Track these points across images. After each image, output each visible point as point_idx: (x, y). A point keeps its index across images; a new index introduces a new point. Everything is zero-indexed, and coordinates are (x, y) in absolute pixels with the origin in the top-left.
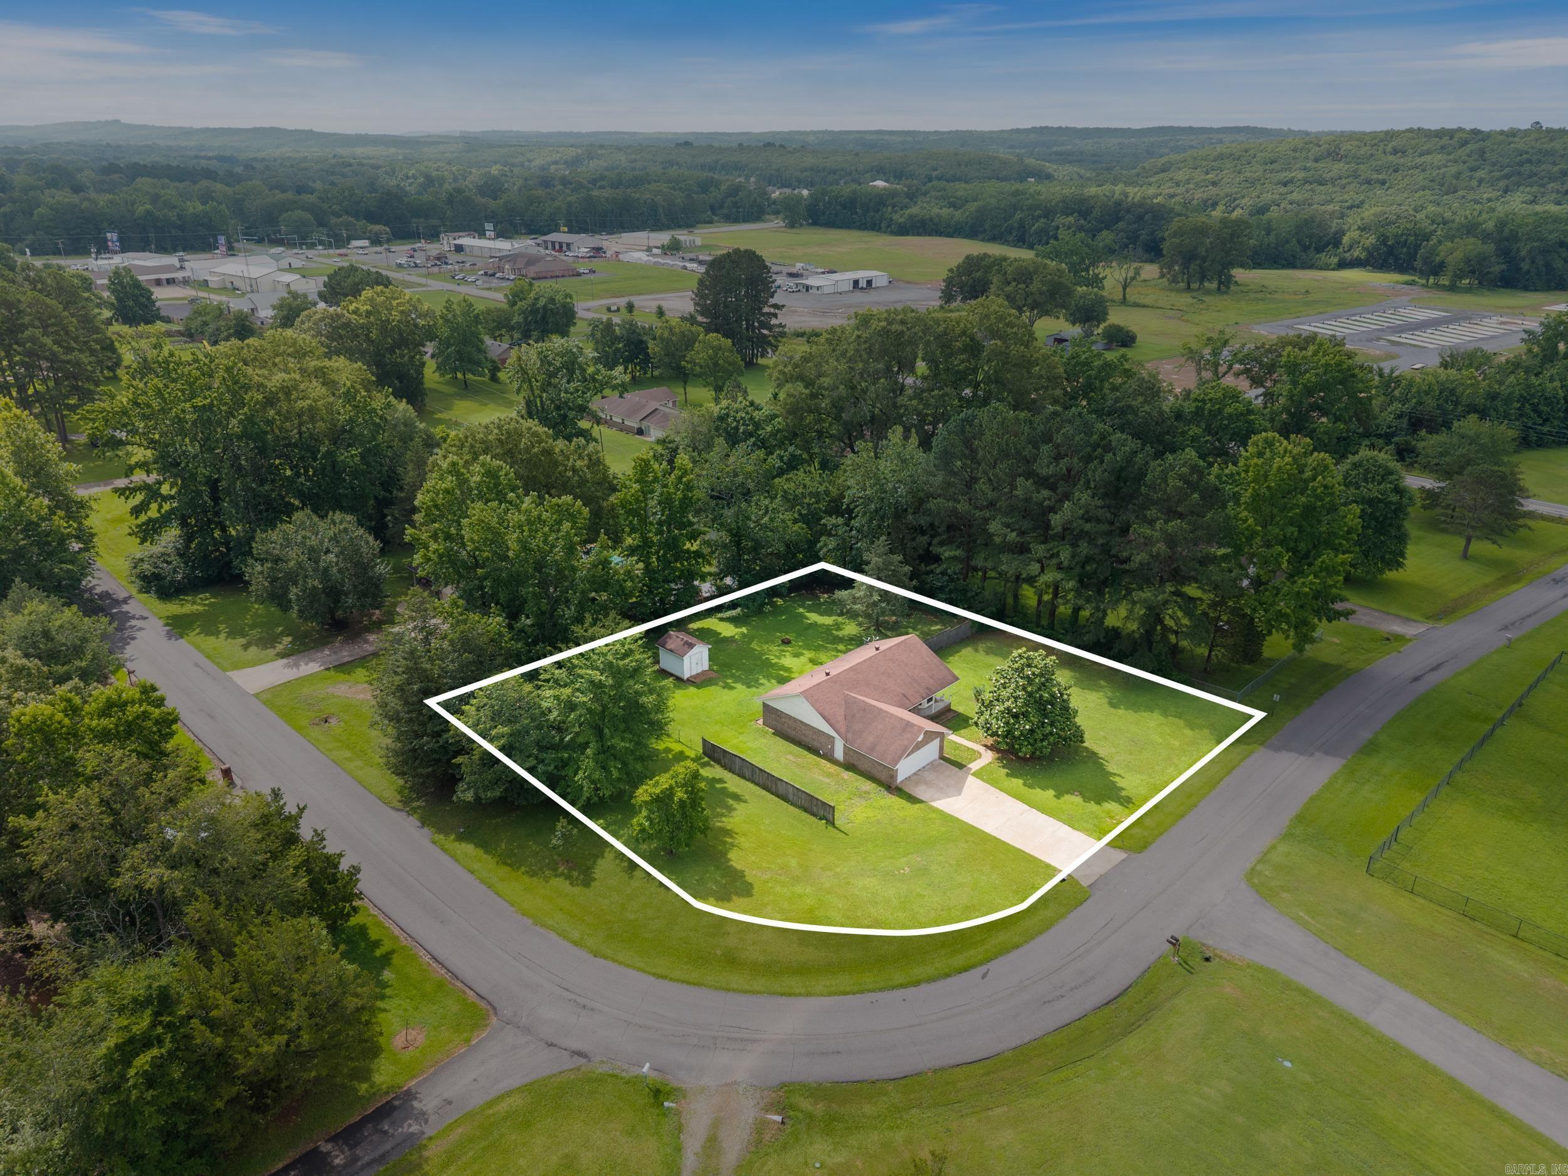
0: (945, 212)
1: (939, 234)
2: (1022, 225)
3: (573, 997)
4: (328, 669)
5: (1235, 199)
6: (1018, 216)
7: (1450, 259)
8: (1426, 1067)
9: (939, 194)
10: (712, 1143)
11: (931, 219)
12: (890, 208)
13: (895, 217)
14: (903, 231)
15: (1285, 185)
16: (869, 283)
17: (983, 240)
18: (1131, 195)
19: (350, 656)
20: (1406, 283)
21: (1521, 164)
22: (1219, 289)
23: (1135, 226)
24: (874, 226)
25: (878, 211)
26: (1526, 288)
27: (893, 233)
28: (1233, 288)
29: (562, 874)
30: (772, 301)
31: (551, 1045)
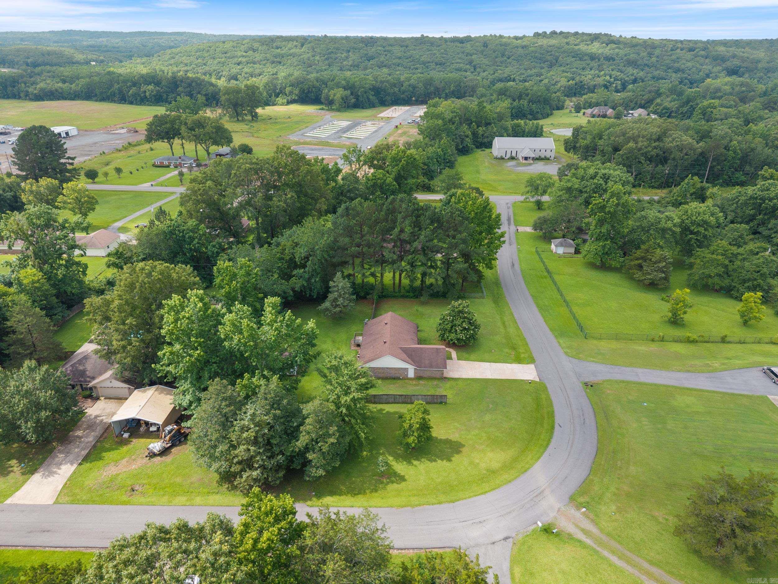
0: (60, 85)
1: (65, 98)
2: (120, 91)
3: (472, 521)
4: (80, 464)
5: (219, 72)
6: (116, 86)
7: (335, 98)
8: (667, 386)
9: (48, 74)
10: (584, 531)
11: (56, 90)
12: (23, 85)
13: (30, 90)
14: (39, 97)
15: (238, 64)
16: (67, 133)
17: (96, 101)
18: (166, 71)
19: (83, 449)
20: (320, 109)
21: (330, 53)
22: (253, 120)
23: (189, 89)
24: (16, 96)
25: (14, 87)
26: (363, 108)
27: (31, 100)
28: (259, 118)
29: (388, 483)
30: (67, 155)
31: (494, 543)
